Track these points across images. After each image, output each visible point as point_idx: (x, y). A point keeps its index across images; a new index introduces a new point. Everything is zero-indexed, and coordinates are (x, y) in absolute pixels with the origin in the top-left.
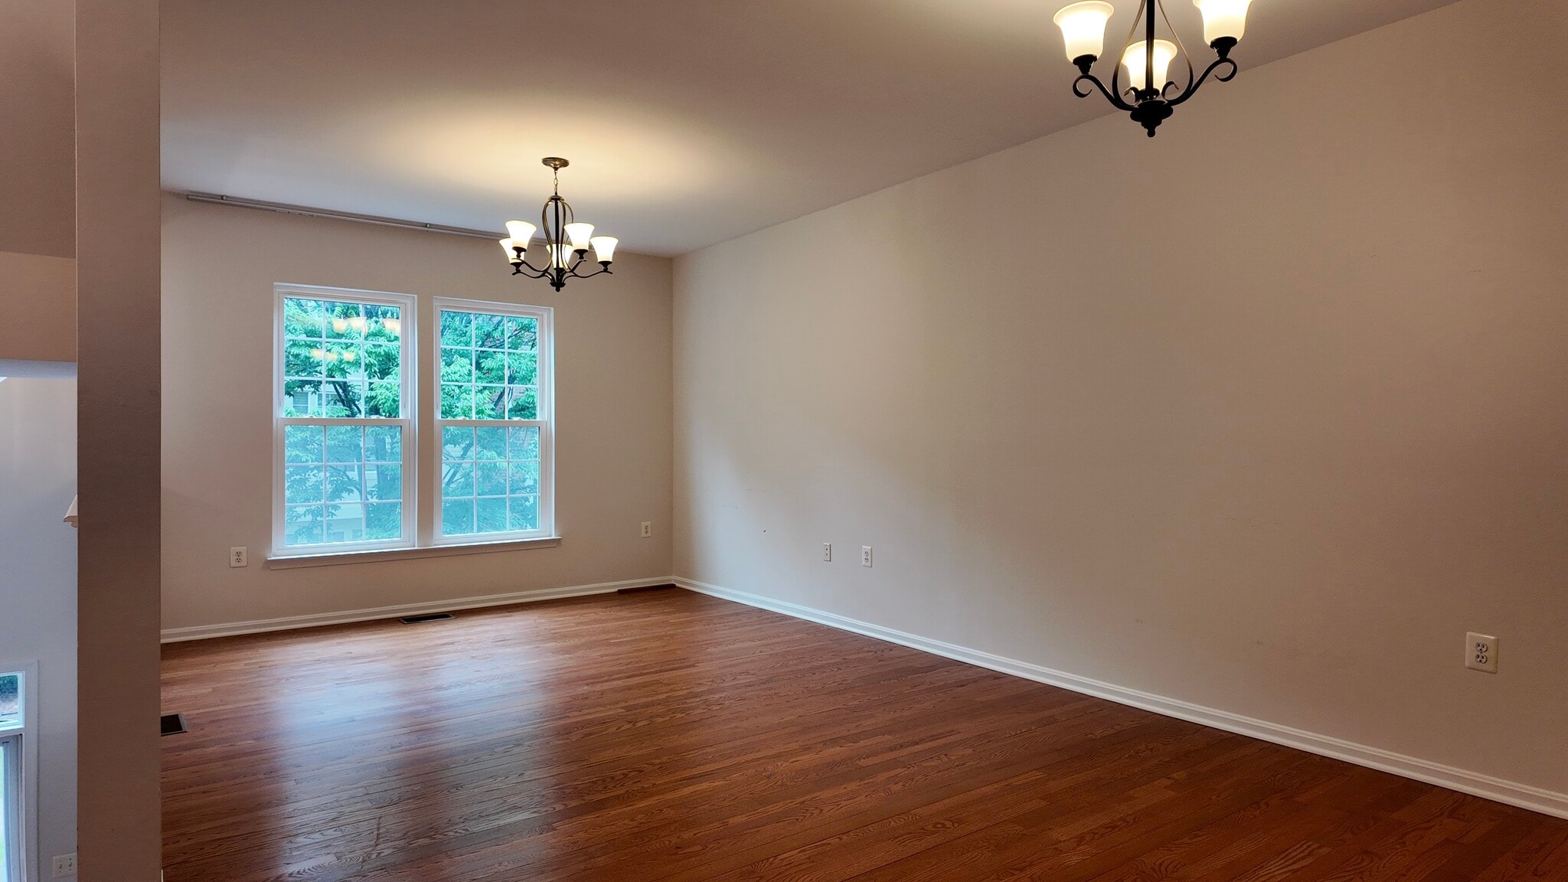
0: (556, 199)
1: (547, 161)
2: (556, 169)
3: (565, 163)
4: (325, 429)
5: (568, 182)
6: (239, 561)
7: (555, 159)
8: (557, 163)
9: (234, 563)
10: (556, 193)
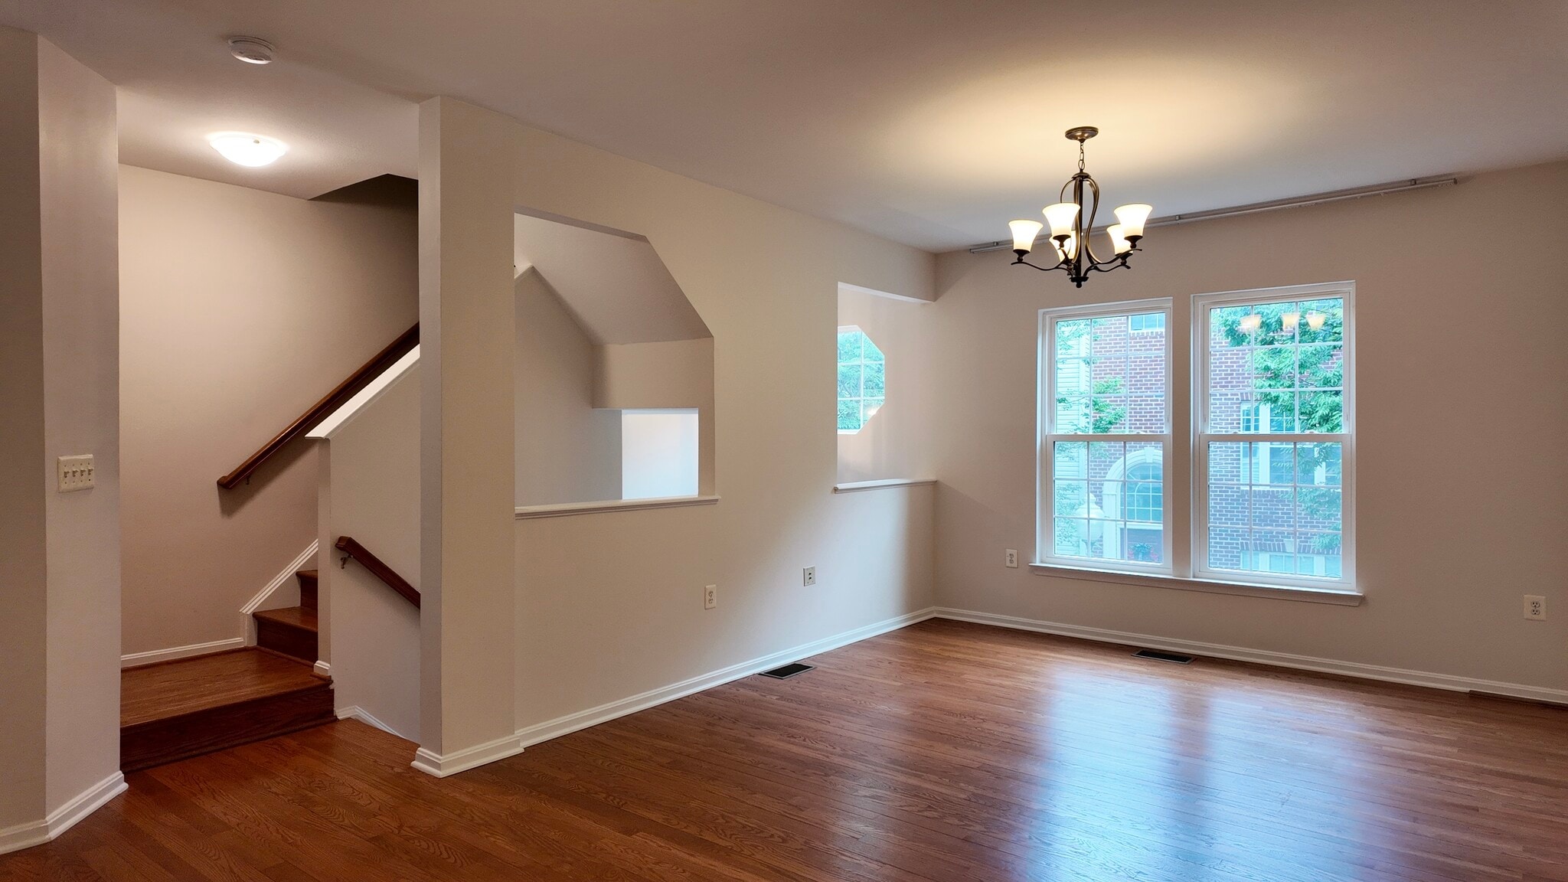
0: (1081, 177)
1: (1070, 134)
2: (1082, 141)
3: (1093, 131)
4: (1088, 445)
5: (1098, 157)
6: (1011, 561)
7: (1077, 129)
8: (1082, 134)
9: (1008, 564)
10: (1081, 170)
